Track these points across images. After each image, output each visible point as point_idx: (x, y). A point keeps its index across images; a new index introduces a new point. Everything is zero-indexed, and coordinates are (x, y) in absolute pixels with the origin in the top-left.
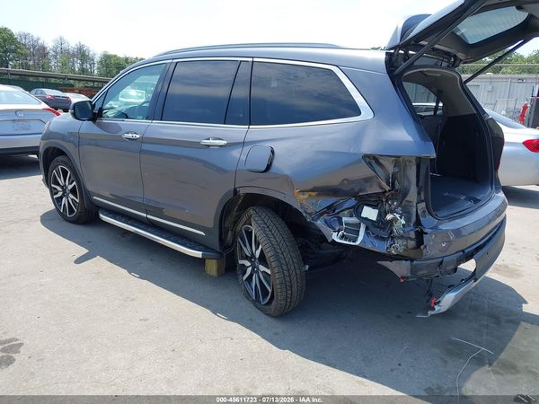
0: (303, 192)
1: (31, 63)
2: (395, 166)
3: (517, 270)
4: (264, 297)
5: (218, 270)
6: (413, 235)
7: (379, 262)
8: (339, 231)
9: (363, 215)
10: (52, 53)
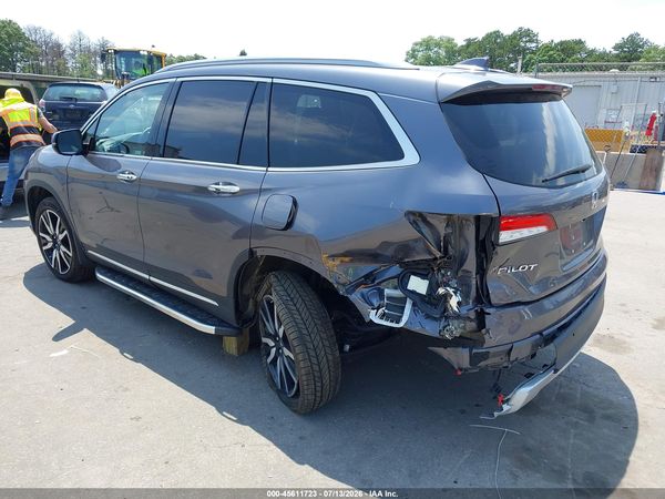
0: (333, 257)
1: (43, 64)
2: (447, 225)
3: (625, 343)
4: (290, 388)
5: (239, 348)
6: (472, 315)
7: (430, 348)
8: (378, 309)
9: (410, 287)
10: (69, 51)
